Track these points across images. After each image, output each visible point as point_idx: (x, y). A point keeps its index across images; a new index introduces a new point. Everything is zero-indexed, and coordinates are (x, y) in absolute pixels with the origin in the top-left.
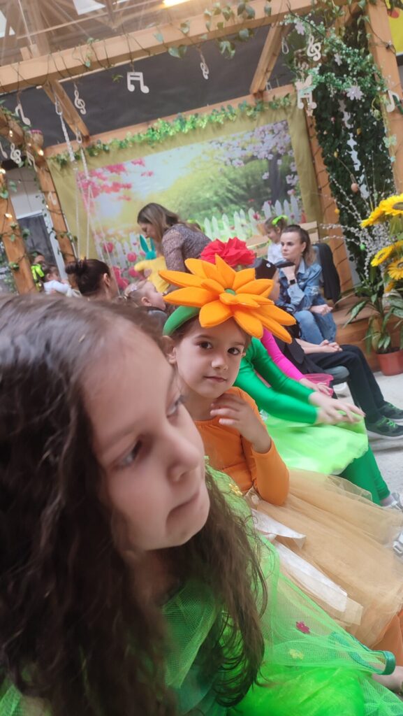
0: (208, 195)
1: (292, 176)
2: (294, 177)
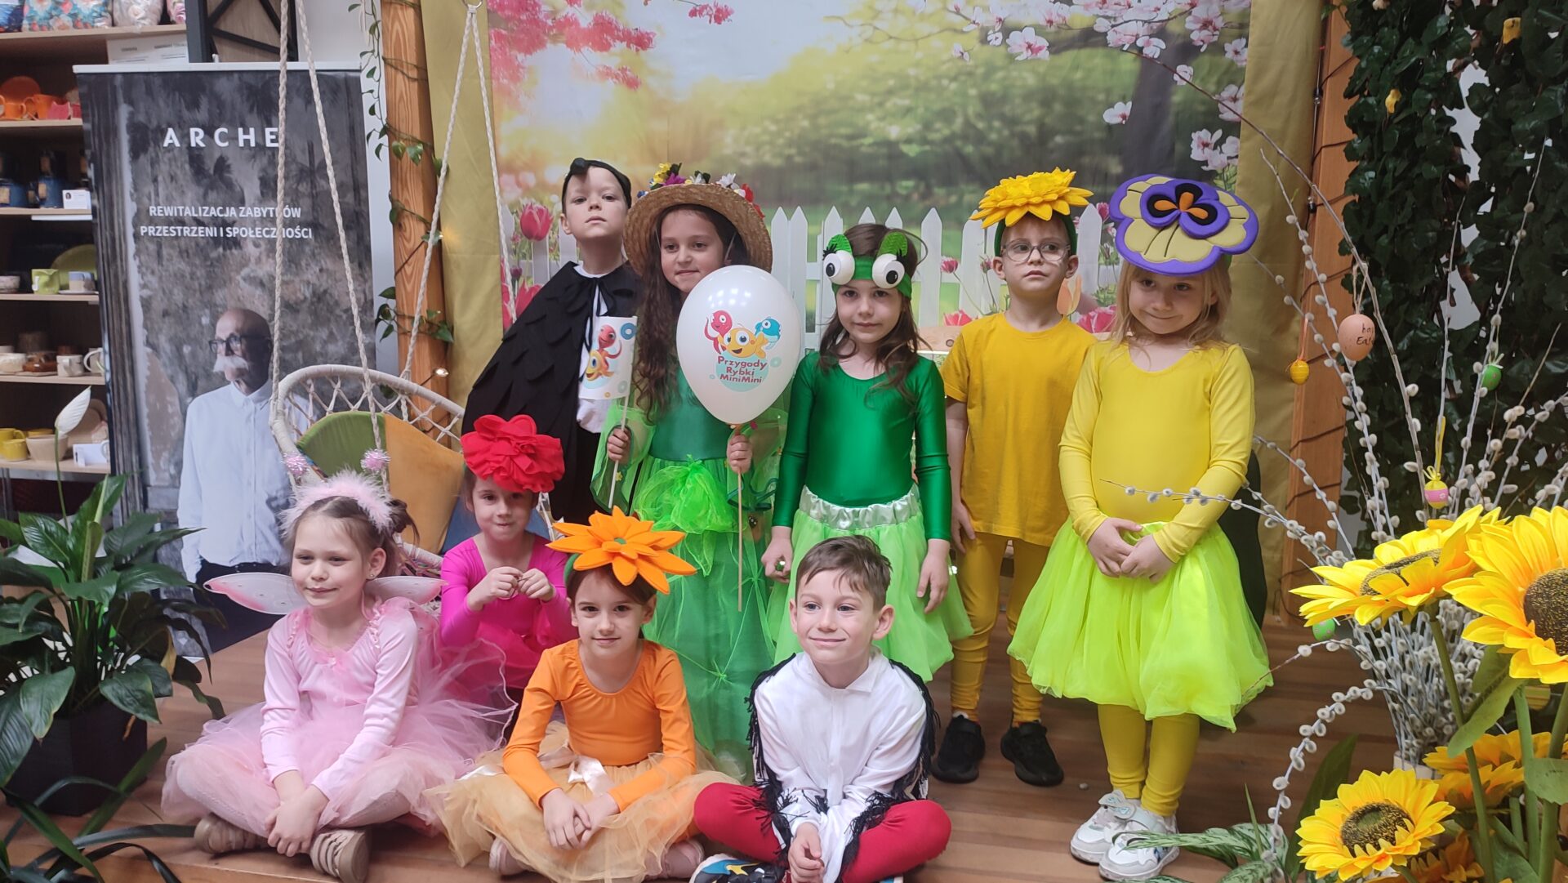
0: (894, 132)
1: (1219, 134)
2: (1220, 142)
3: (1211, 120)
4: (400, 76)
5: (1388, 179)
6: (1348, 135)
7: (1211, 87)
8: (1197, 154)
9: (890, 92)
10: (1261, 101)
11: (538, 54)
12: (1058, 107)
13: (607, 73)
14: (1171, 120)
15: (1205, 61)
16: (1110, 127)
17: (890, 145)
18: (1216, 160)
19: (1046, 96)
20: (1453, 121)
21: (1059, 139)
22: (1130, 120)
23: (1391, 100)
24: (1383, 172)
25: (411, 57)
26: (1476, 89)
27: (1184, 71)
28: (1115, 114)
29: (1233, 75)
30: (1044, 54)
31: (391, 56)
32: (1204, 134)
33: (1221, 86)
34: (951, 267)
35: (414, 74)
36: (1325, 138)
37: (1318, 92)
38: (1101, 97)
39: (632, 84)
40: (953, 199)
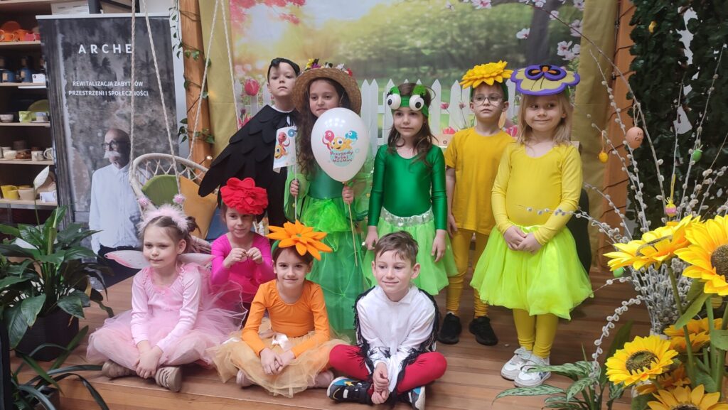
0: (419, 43)
1: (571, 43)
2: (571, 47)
3: (567, 36)
4: (188, 19)
5: (650, 64)
6: (632, 43)
7: (567, 21)
8: (560, 53)
9: (417, 25)
10: (590, 28)
11: (253, 8)
12: (495, 31)
13: (284, 17)
14: (548, 36)
15: (564, 8)
16: (519, 40)
17: (417, 50)
18: (569, 55)
19: (490, 26)
20: (680, 36)
21: (496, 46)
22: (529, 37)
23: (651, 26)
24: (647, 60)
25: (192, 10)
26: (691, 21)
27: (555, 13)
28: (522, 34)
29: (577, 15)
30: (489, 6)
31: (183, 9)
32: (563, 43)
33: (572, 20)
34: (445, 107)
35: (194, 18)
36: (620, 45)
37: (617, 23)
38: (515, 26)
39: (296, 22)
40: (446, 75)
